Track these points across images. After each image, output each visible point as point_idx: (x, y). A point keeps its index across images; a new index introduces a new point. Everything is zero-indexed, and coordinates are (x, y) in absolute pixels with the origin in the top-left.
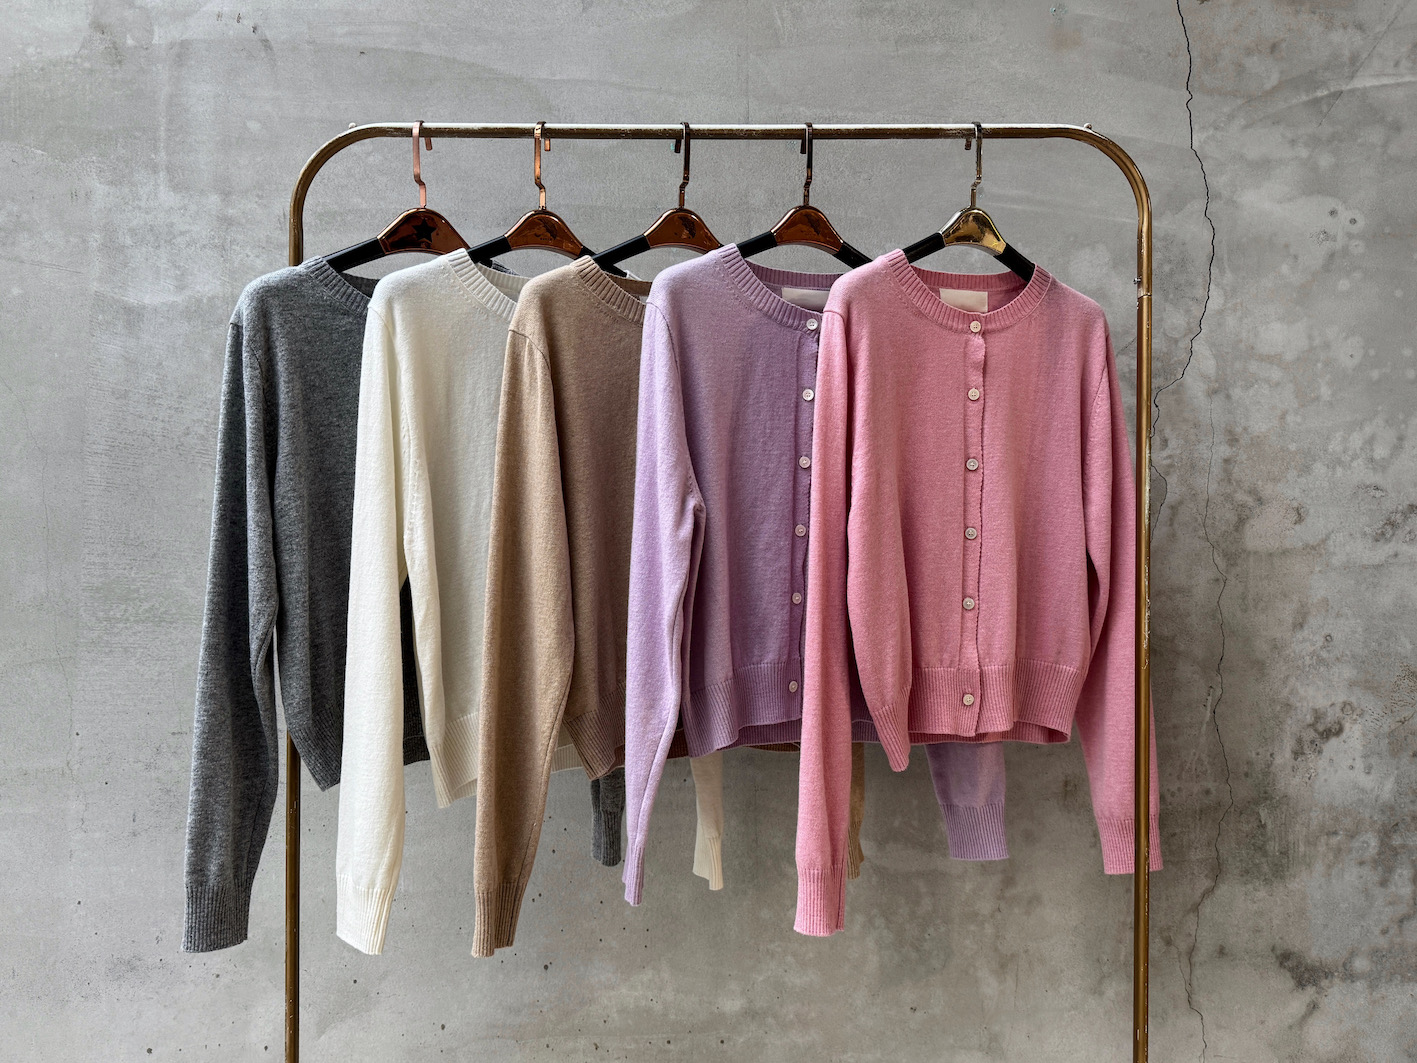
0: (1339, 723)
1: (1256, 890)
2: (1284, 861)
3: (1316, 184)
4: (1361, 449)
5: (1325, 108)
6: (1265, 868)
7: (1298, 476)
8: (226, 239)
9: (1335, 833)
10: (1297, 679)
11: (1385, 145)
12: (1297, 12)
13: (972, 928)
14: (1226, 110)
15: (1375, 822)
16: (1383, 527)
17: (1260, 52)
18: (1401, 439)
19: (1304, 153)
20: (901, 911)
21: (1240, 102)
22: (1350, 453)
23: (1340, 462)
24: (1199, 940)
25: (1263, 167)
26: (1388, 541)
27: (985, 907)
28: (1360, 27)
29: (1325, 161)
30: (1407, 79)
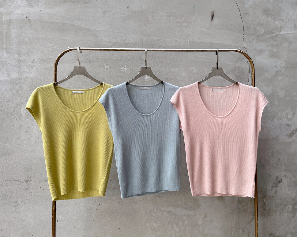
0: (282, 179)
1: (264, 218)
2: (270, 212)
3: (273, 55)
4: (285, 116)
5: (274, 38)
6: (266, 213)
7: (271, 122)
8: (19, 65)
9: (282, 205)
10: (272, 169)
11: (289, 47)
12: (268, 17)
13: (197, 228)
14: (252, 38)
15: (291, 202)
16: (291, 133)
17: (259, 25)
18: (294, 113)
19: (270, 48)
20: (180, 224)
21: (255, 37)
22: (283, 117)
23: (280, 119)
24: (251, 230)
25: (261, 52)
26: (292, 137)
27: (200, 222)
28: (282, 20)
29: (275, 50)
30: (293, 32)
